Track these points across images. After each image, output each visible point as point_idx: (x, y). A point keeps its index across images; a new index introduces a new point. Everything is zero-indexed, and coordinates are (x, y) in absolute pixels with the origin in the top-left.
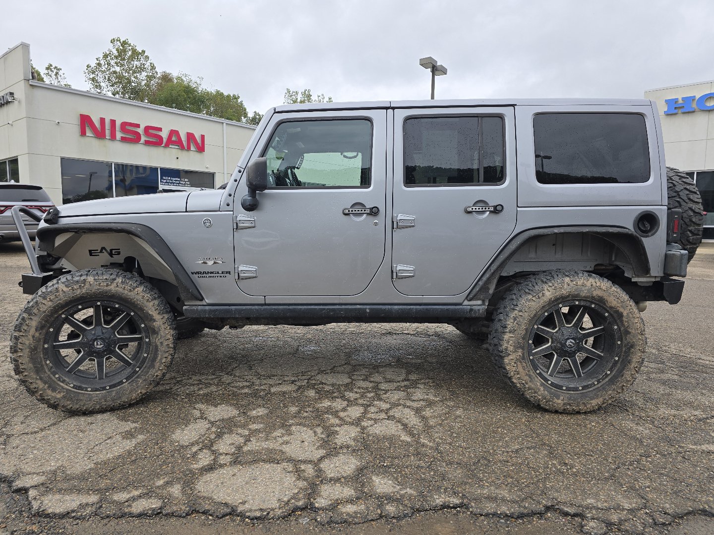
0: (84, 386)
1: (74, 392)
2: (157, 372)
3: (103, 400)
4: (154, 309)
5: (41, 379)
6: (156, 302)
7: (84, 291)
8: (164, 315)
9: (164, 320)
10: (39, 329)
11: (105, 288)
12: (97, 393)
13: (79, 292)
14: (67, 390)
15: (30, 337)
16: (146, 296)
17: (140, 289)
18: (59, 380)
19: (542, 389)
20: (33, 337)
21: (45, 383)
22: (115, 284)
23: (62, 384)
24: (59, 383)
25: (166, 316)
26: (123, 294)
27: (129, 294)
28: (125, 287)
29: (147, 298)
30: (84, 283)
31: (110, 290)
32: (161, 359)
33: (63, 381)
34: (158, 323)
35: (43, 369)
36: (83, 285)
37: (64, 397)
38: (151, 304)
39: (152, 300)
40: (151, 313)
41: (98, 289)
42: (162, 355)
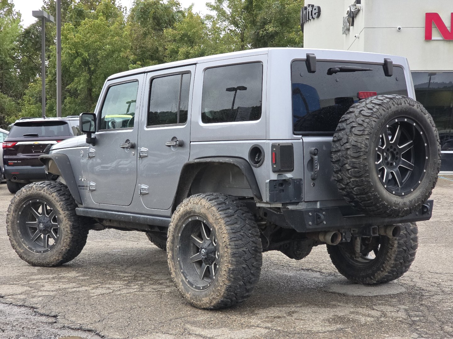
0: (33, 248)
1: (28, 250)
2: (62, 247)
3: (38, 259)
4: (60, 207)
5: (15, 239)
6: (62, 203)
7: (31, 192)
8: (66, 212)
9: (65, 215)
10: (14, 212)
11: (39, 192)
12: (37, 253)
13: (28, 193)
14: (26, 249)
15: (11, 215)
16: (56, 199)
17: (54, 194)
18: (23, 242)
19: (181, 284)
20: (12, 215)
21: (17, 242)
22: (43, 190)
23: (24, 245)
24: (23, 244)
25: (67, 212)
26: (46, 196)
27: (49, 196)
28: (47, 192)
29: (57, 200)
30: (31, 188)
31: (41, 193)
32: (64, 239)
33: (25, 244)
34: (62, 216)
35: (16, 234)
36: (30, 189)
37: (23, 252)
38: (59, 203)
39: (59, 201)
40: (58, 209)
41: (36, 192)
42: (64, 237)
